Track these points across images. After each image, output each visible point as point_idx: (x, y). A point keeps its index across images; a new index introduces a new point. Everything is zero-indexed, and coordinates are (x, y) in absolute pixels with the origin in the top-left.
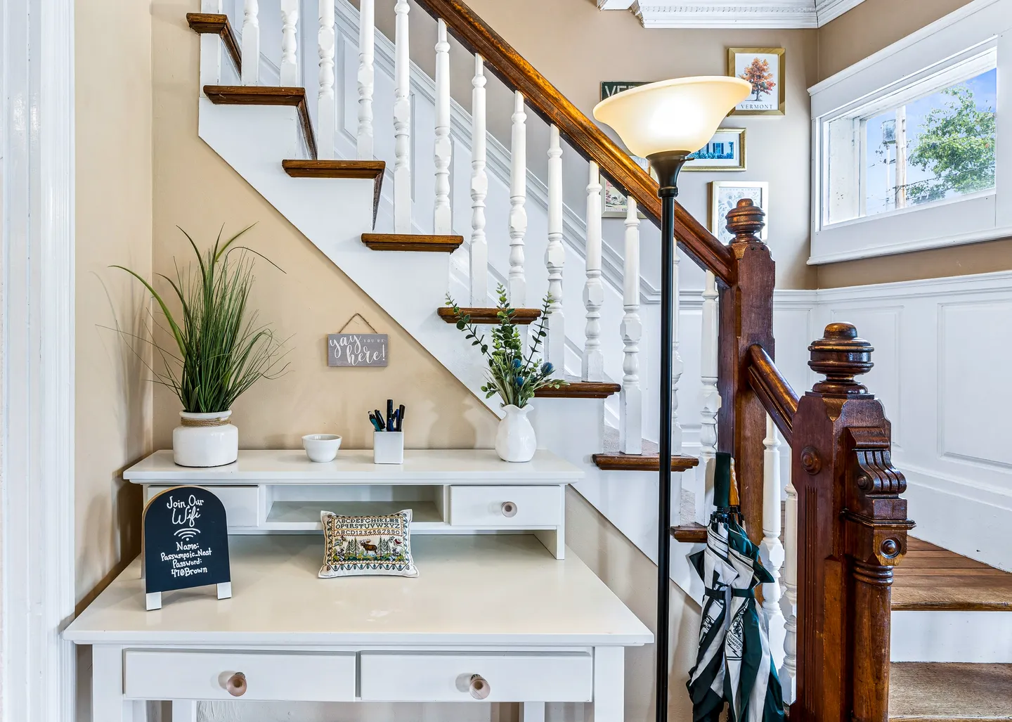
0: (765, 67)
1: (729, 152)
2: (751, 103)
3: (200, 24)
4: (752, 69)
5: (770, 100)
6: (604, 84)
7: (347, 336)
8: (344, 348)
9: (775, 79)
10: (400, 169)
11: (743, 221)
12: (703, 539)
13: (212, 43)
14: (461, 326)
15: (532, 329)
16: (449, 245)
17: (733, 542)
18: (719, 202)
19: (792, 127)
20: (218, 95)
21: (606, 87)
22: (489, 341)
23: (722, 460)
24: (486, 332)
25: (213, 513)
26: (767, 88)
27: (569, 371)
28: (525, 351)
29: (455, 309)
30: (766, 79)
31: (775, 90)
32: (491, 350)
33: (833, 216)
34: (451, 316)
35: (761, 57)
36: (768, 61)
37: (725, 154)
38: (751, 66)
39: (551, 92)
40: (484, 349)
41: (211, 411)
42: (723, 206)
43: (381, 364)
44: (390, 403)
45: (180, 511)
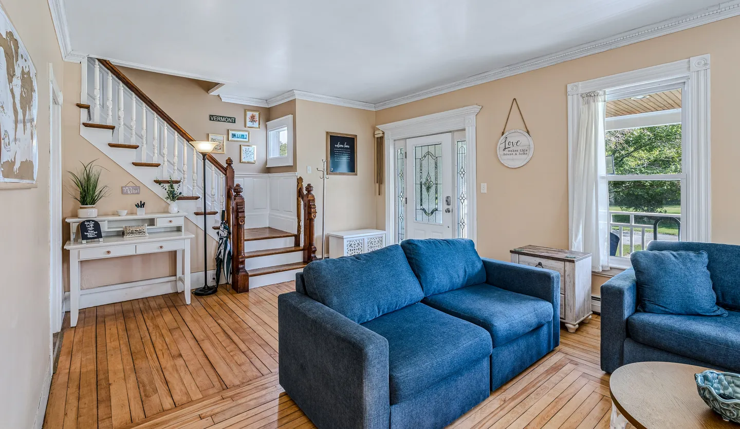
0: (255, 116)
1: (246, 137)
2: (251, 125)
3: (80, 106)
5: (256, 125)
6: (210, 115)
7: (128, 187)
8: (127, 190)
9: (258, 119)
10: (143, 147)
11: (228, 162)
12: (219, 229)
13: (84, 112)
14: (160, 184)
15: (177, 185)
16: (157, 165)
17: (225, 228)
19: (262, 132)
20: (86, 125)
22: (167, 188)
23: (223, 212)
24: (167, 186)
25: (97, 226)
26: (255, 121)
27: (185, 194)
28: (176, 190)
29: (158, 181)
30: (255, 119)
31: (257, 122)
32: (167, 189)
33: (271, 156)
34: (158, 182)
35: (254, 113)
36: (256, 114)
37: (244, 137)
38: (251, 115)
39: (184, 132)
40: (166, 189)
41: (91, 205)
42: (244, 151)
43: (138, 193)
44: (141, 202)
45: (88, 225)
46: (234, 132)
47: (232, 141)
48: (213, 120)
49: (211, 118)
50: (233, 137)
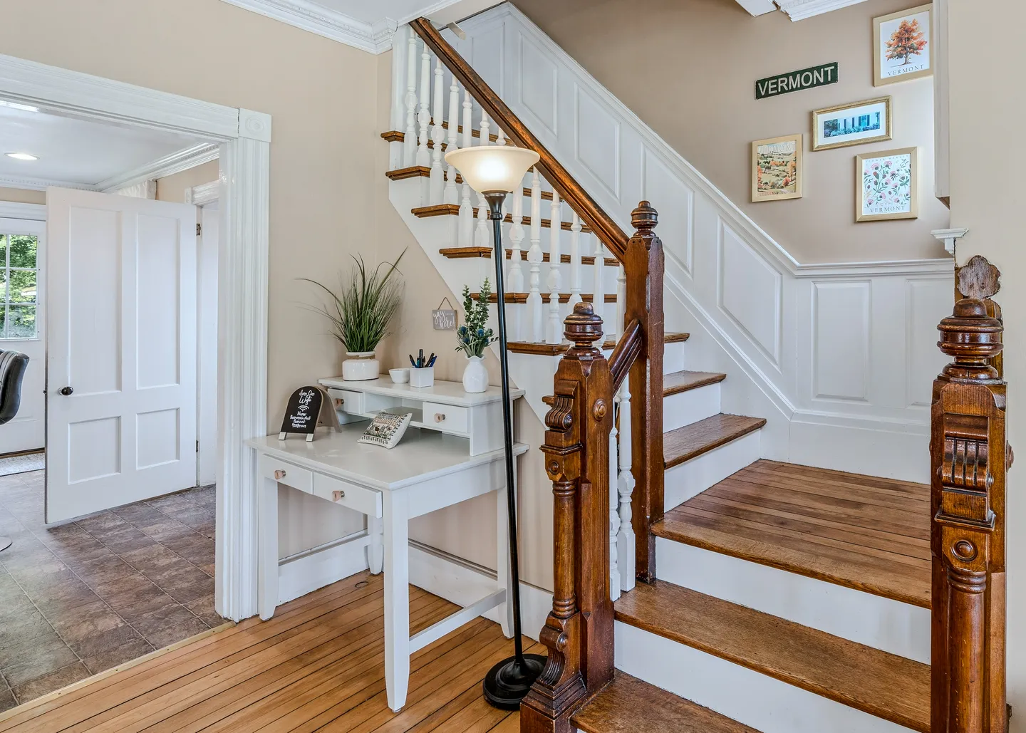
0: (914, 27)
1: (875, 122)
2: (898, 68)
3: (387, 138)
4: (900, 33)
5: (920, 60)
6: (757, 83)
7: (441, 311)
8: (439, 319)
9: (926, 37)
18: (865, 174)
20: (392, 176)
21: (759, 84)
26: (918, 49)
30: (915, 39)
35: (909, 17)
36: (917, 20)
37: (871, 125)
38: (898, 30)
42: (869, 178)
43: (453, 329)
44: (420, 351)
45: (304, 397)
46: (830, 117)
47: (823, 149)
48: (767, 95)
49: (765, 88)
50: (827, 135)
